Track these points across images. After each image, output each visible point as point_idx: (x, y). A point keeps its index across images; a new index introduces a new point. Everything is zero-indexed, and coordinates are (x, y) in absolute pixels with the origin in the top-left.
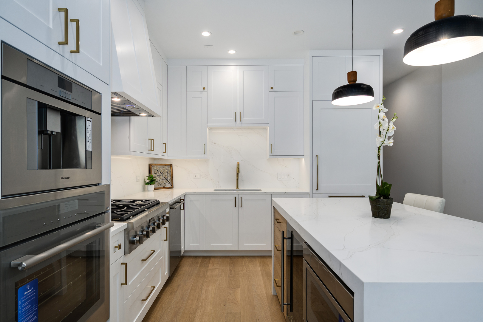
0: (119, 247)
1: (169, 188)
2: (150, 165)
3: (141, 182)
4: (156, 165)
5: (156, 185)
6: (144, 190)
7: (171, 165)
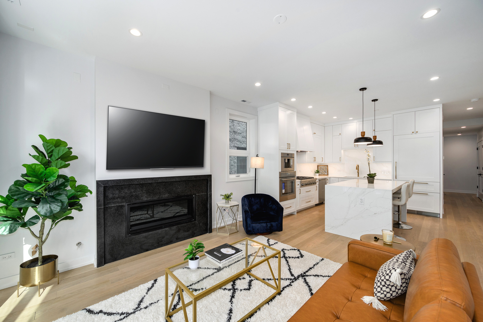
0: (298, 185)
1: (326, 175)
2: (318, 166)
3: (314, 172)
4: (320, 166)
5: (320, 174)
6: (315, 175)
7: (327, 166)
